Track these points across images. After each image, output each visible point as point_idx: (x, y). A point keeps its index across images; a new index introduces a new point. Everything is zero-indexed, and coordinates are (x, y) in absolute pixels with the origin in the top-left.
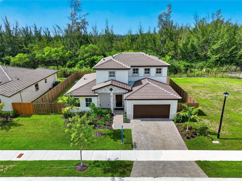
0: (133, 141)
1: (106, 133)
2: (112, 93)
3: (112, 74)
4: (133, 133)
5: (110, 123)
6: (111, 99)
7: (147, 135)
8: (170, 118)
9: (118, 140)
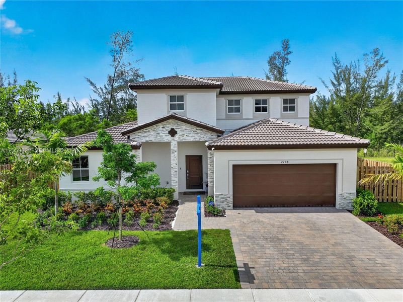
0: (237, 259)
1: (147, 239)
2: (174, 142)
3: (177, 103)
4: (234, 240)
5: (166, 218)
6: (172, 158)
7: (284, 244)
8: (337, 206)
9: (187, 255)
